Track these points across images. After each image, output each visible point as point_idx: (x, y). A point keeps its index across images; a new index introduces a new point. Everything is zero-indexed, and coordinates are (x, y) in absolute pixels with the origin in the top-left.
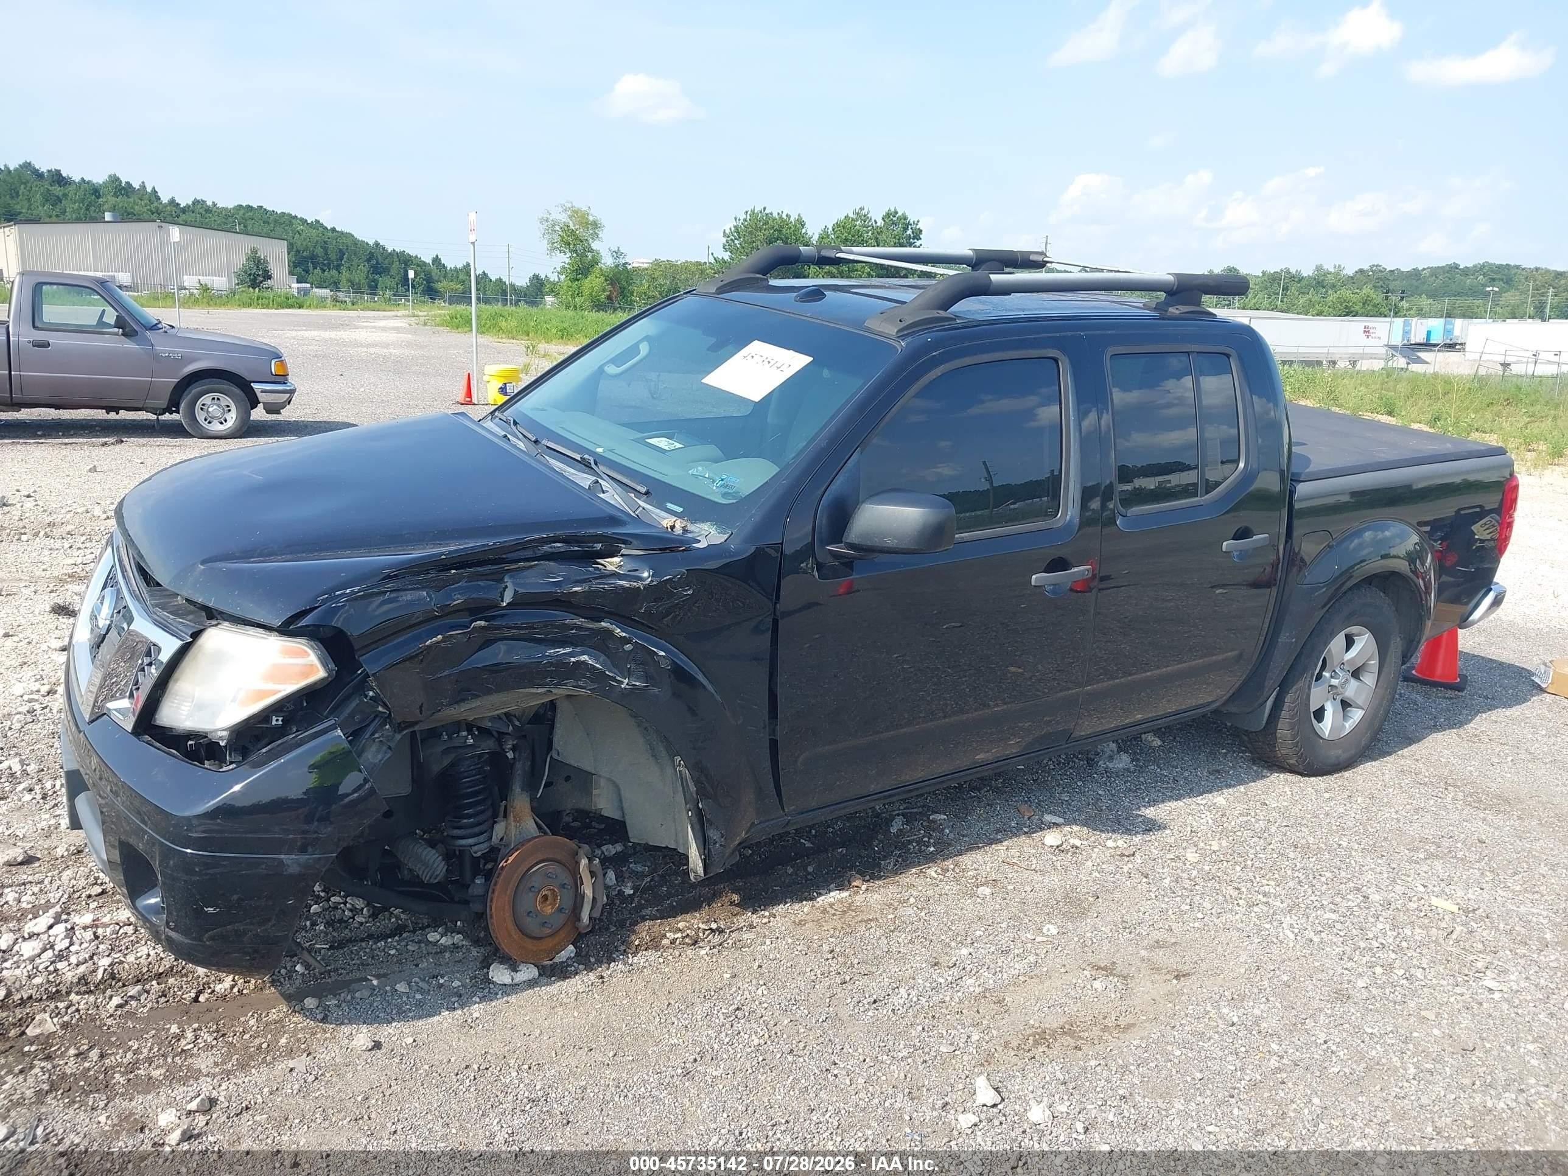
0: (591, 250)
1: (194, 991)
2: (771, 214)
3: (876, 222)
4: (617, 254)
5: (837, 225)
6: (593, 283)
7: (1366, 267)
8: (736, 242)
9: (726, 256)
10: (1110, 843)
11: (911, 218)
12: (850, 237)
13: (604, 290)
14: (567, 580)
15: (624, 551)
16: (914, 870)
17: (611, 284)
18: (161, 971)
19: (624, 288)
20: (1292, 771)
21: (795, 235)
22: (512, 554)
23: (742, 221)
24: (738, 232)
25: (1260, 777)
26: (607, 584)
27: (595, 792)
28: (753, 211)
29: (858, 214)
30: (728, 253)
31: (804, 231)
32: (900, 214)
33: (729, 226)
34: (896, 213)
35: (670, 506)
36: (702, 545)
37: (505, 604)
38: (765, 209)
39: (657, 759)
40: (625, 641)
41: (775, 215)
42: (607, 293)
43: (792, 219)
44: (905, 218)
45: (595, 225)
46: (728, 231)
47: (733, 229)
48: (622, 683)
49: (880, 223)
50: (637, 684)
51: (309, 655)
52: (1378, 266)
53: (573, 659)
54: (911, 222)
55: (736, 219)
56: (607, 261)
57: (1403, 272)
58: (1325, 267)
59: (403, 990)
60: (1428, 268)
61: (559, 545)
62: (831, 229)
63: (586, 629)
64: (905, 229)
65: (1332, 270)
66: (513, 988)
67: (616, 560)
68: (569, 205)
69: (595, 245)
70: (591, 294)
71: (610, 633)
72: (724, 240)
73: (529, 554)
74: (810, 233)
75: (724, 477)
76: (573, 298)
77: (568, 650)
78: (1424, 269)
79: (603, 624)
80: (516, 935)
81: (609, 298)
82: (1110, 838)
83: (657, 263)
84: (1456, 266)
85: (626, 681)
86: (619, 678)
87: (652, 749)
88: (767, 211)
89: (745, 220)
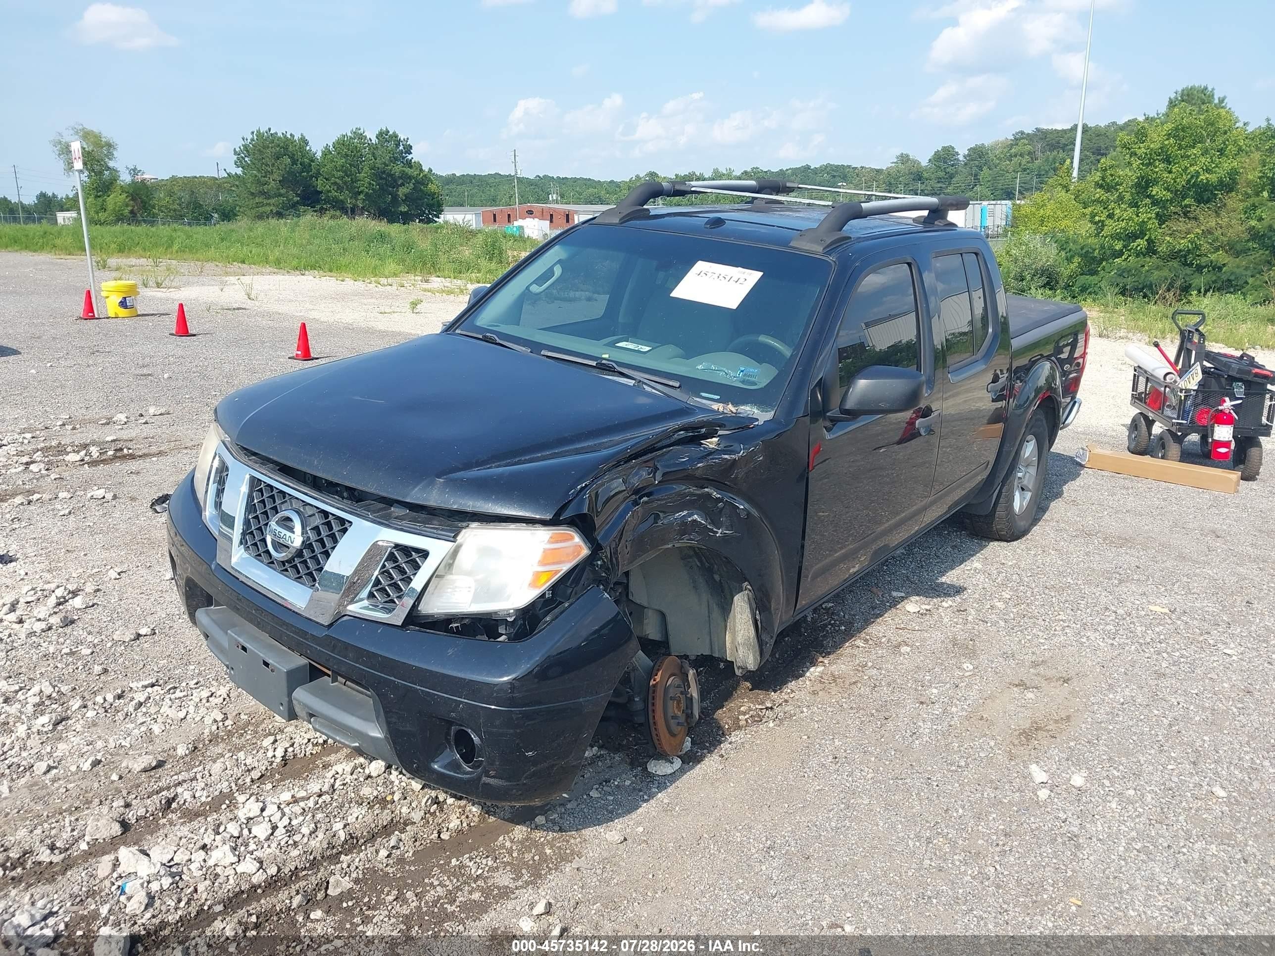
0: (108, 168)
1: (435, 832)
2: (276, 133)
3: (371, 140)
4: (134, 171)
5: (338, 142)
6: (115, 200)
7: (749, 170)
8: (246, 159)
9: (239, 171)
10: (944, 604)
11: (402, 137)
12: (349, 153)
13: (127, 205)
14: (691, 460)
15: (720, 433)
16: (847, 644)
17: (133, 199)
18: (385, 824)
19: (145, 203)
20: (998, 540)
21: (300, 152)
22: (661, 443)
23: (249, 141)
24: (247, 151)
25: (982, 547)
26: (716, 459)
27: (645, 622)
28: (258, 131)
29: (355, 133)
30: (241, 169)
31: (308, 148)
32: (391, 133)
33: (239, 144)
34: (389, 132)
35: (703, 394)
36: (761, 422)
37: (657, 482)
38: (270, 129)
39: (697, 589)
40: (718, 500)
41: (280, 134)
42: (130, 208)
43: (296, 138)
44: (396, 137)
45: (109, 145)
46: (238, 150)
47: (242, 148)
48: (717, 532)
49: (374, 140)
50: (727, 532)
51: (572, 538)
52: (757, 168)
53: (689, 519)
54: (402, 139)
55: (243, 139)
56: (125, 178)
57: (773, 172)
58: (720, 170)
59: (596, 796)
60: (790, 169)
61: (682, 432)
62: (331, 147)
63: (695, 495)
64: (398, 145)
65: (725, 172)
66: (673, 777)
67: (715, 440)
68: (81, 127)
69: (111, 164)
70: (114, 209)
71: (709, 495)
72: (235, 157)
73: (668, 442)
74: (314, 150)
75: (742, 369)
76: (97, 213)
77: (685, 513)
78: (787, 170)
79: (706, 490)
80: (668, 735)
81: (132, 212)
82: (944, 601)
83: (174, 179)
84: (808, 167)
85: (720, 531)
86: (715, 530)
87: (694, 582)
88: (272, 132)
89: (252, 140)
